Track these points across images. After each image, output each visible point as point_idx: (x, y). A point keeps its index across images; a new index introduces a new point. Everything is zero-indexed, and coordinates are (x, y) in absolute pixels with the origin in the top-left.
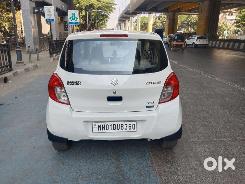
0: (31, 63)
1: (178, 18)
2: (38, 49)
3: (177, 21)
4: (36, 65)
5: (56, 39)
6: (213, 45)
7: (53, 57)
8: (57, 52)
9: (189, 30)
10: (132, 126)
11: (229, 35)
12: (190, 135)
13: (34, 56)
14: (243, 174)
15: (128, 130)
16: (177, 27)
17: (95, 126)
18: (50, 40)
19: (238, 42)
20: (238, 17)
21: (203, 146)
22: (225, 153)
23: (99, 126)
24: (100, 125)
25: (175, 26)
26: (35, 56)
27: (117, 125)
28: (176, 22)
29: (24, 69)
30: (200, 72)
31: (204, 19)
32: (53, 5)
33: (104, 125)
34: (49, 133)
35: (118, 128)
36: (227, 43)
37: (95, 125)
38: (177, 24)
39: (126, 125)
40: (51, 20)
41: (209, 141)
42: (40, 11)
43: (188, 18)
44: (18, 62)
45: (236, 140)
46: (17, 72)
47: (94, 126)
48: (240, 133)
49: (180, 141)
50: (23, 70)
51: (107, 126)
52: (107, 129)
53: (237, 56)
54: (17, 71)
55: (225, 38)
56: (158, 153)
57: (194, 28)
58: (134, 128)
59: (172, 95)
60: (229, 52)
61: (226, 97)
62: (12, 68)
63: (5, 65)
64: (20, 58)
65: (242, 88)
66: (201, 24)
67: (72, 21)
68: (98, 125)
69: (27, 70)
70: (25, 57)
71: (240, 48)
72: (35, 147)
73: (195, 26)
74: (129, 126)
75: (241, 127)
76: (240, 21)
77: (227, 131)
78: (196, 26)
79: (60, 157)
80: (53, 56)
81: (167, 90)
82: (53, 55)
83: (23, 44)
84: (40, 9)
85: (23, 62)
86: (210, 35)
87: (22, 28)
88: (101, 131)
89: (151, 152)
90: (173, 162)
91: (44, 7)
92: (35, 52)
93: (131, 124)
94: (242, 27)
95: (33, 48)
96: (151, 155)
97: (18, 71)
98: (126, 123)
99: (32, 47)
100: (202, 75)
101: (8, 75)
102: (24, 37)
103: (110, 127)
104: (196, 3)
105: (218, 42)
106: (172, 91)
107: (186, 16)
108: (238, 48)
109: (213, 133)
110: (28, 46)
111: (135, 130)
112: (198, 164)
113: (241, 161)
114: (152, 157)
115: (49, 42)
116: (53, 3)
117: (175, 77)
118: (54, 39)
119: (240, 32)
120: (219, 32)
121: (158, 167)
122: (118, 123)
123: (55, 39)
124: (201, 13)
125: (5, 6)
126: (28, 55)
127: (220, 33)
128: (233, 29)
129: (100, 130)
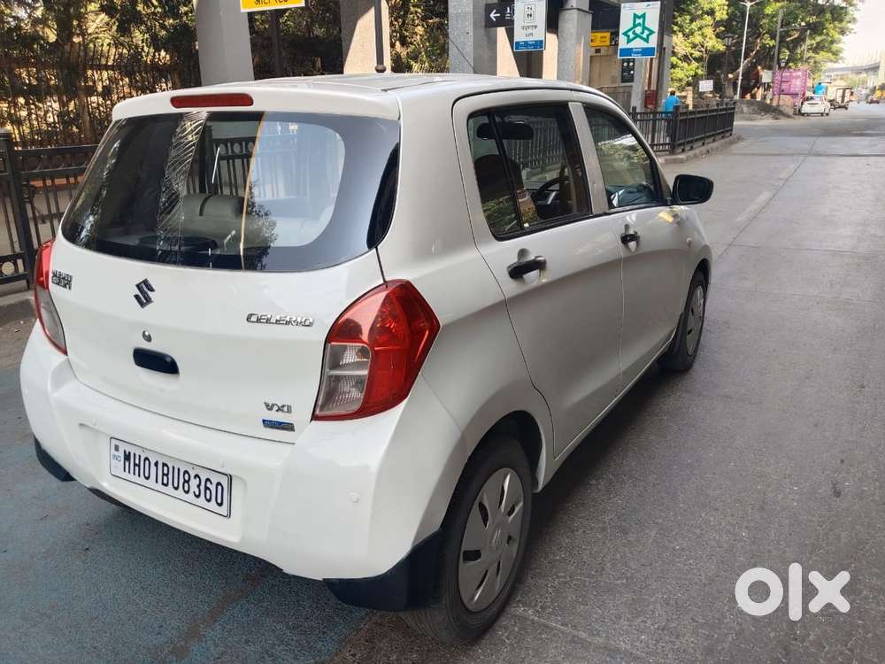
10: (213, 488)
15: (203, 502)
17: (117, 453)
23: (127, 457)
24: (129, 453)
27: (173, 468)
33: (140, 456)
35: (176, 485)
37: (117, 448)
39: (198, 479)
42: (507, 17)
47: (113, 451)
51: (147, 463)
52: (147, 474)
58: (219, 500)
67: (631, 45)
68: (125, 451)
74: (206, 488)
84: (509, 9)
88: (132, 478)
93: (213, 481)
111: (223, 510)
129: (129, 472)
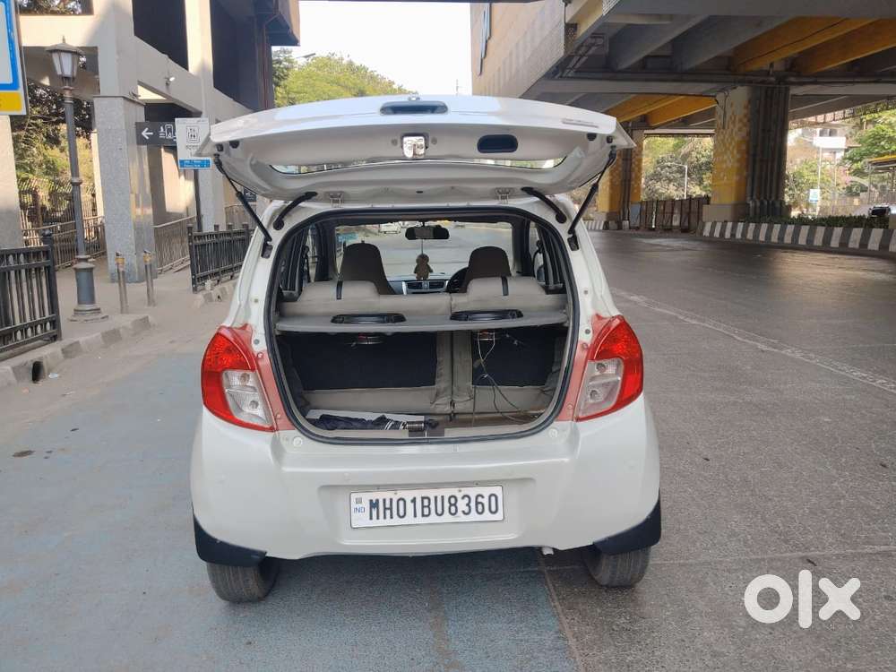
0: (127, 313)
1: (642, 149)
2: (151, 265)
3: (640, 161)
4: (145, 320)
5: (216, 227)
6: (774, 239)
7: (204, 293)
8: (216, 274)
9: (683, 190)
10: (485, 501)
11: (828, 204)
12: (694, 543)
13: (137, 290)
14: (886, 668)
15: (474, 516)
16: (640, 180)
17: (359, 506)
18: (195, 232)
19: (861, 227)
20: (857, 140)
21: (743, 575)
22: (819, 598)
23: (374, 505)
24: (377, 501)
25: (633, 176)
26: (142, 287)
27: (436, 498)
28: (637, 163)
29: (102, 334)
30: (726, 330)
31: (734, 148)
32: (204, 114)
33: (391, 500)
34: (200, 533)
35: (440, 511)
36: (820, 231)
37: (359, 501)
38: (640, 169)
39: (467, 499)
40: (197, 164)
41: (763, 560)
42: (161, 136)
43: (677, 147)
44: (80, 308)
45: (859, 553)
46: (77, 343)
47: (354, 505)
48: (874, 531)
49: (659, 562)
50: (97, 337)
51: (401, 503)
52: (402, 513)
53: (861, 273)
54: (76, 340)
55: (817, 213)
56: (583, 604)
57: (700, 182)
58: (493, 509)
59: (620, 391)
60: (831, 261)
61: (821, 411)
62: (59, 331)
63: (38, 318)
64: (87, 294)
65: (880, 381)
66: (724, 166)
68: (371, 501)
69: (112, 336)
70: (105, 291)
71: (870, 247)
72: (146, 591)
73: (704, 176)
74: (477, 503)
75: (878, 510)
76: (864, 155)
77: (828, 526)
78: (708, 174)
79: (234, 623)
80: (204, 289)
81: (603, 376)
82: (204, 284)
83: (98, 248)
84: (162, 128)
85: (99, 309)
86: (758, 204)
87: (94, 195)
88: (382, 522)
89: (559, 599)
90: (635, 632)
91: (176, 119)
92: (139, 272)
93: (484, 495)
94: (872, 173)
95: (134, 261)
96: (560, 611)
97: (81, 339)
98: (465, 491)
99: (132, 260)
100: (735, 339)
101: (46, 353)
102: (102, 225)
103: (410, 506)
104: (701, 96)
105: (790, 228)
106: (619, 379)
107: (672, 141)
108: (861, 245)
109: (776, 532)
110: (117, 255)
111: (499, 516)
112: (724, 638)
113: (880, 624)
114: (564, 618)
115: (190, 238)
116: (204, 107)
117: (627, 332)
118: (208, 228)
119: (866, 191)
120: (791, 192)
121: (583, 649)
122: (439, 492)
123: (213, 230)
124: (724, 128)
125: (39, 121)
126: (117, 284)
127: (796, 196)
128: (840, 182)
129: (378, 518)
